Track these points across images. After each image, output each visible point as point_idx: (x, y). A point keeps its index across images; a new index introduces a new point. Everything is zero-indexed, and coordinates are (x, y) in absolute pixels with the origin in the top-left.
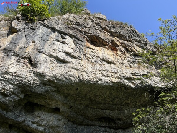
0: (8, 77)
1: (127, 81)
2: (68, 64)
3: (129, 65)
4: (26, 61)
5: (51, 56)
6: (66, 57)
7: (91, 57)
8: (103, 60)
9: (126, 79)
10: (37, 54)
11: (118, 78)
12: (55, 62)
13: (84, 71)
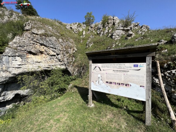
2: (22, 68)
6: (19, 66)
7: (30, 62)
10: (8, 69)
12: (16, 69)
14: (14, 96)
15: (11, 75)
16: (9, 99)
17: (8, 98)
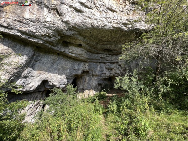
0: (47, 25)
1: (123, 26)
2: (84, 13)
3: (126, 13)
4: (55, 12)
5: (71, 7)
6: (82, 7)
7: (99, 6)
8: (108, 9)
9: (123, 24)
10: (60, 5)
11: (117, 23)
12: (74, 12)
13: (95, 19)
14: (39, 83)
15: (60, 25)
16: (31, 89)
17: (30, 85)
